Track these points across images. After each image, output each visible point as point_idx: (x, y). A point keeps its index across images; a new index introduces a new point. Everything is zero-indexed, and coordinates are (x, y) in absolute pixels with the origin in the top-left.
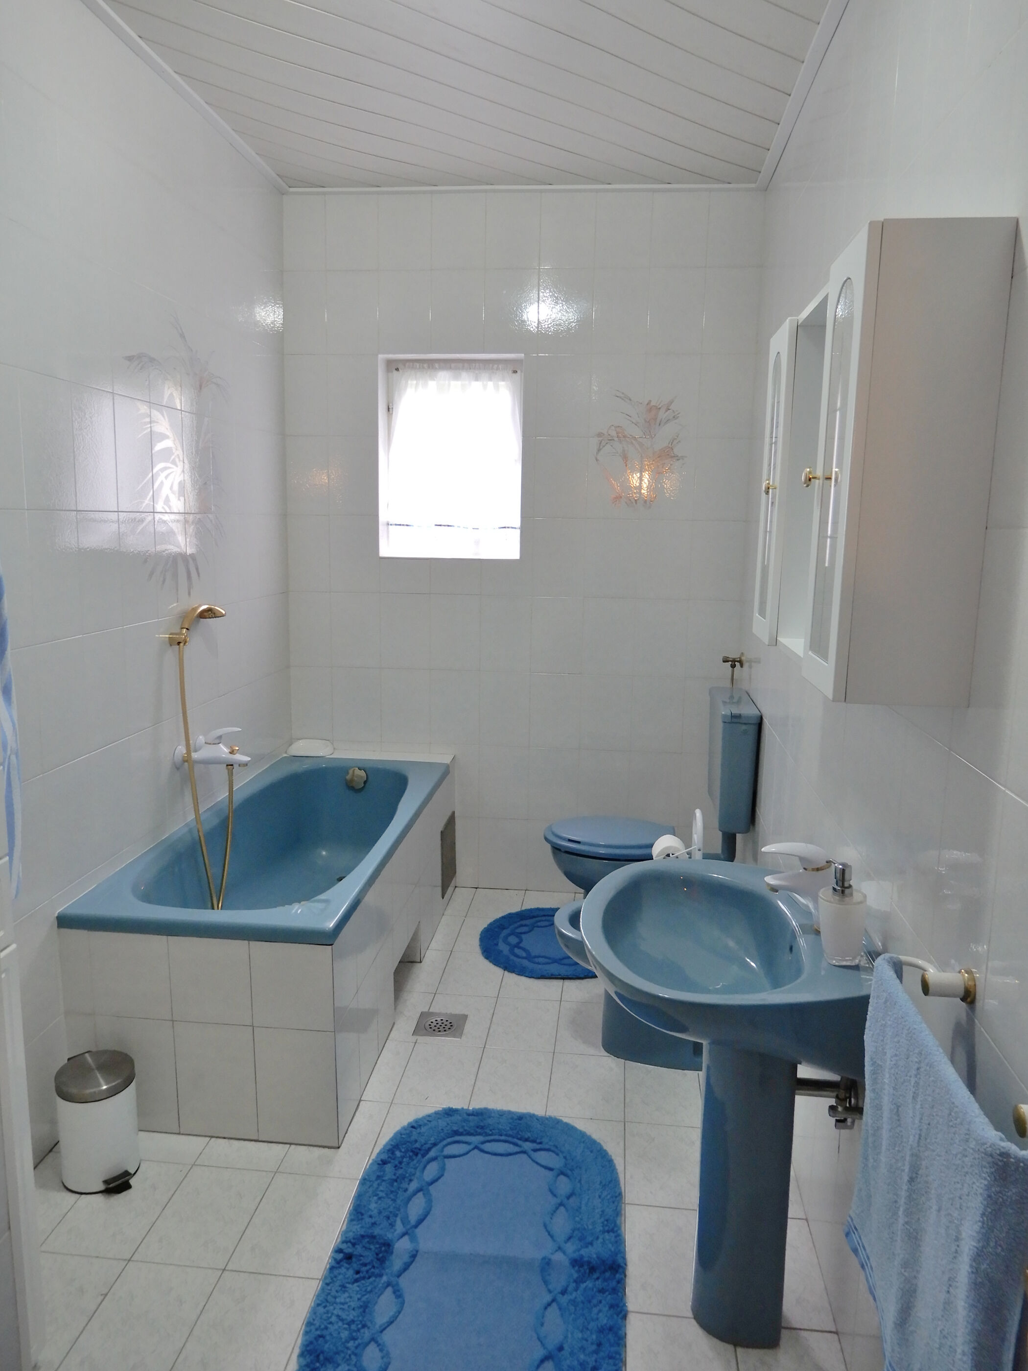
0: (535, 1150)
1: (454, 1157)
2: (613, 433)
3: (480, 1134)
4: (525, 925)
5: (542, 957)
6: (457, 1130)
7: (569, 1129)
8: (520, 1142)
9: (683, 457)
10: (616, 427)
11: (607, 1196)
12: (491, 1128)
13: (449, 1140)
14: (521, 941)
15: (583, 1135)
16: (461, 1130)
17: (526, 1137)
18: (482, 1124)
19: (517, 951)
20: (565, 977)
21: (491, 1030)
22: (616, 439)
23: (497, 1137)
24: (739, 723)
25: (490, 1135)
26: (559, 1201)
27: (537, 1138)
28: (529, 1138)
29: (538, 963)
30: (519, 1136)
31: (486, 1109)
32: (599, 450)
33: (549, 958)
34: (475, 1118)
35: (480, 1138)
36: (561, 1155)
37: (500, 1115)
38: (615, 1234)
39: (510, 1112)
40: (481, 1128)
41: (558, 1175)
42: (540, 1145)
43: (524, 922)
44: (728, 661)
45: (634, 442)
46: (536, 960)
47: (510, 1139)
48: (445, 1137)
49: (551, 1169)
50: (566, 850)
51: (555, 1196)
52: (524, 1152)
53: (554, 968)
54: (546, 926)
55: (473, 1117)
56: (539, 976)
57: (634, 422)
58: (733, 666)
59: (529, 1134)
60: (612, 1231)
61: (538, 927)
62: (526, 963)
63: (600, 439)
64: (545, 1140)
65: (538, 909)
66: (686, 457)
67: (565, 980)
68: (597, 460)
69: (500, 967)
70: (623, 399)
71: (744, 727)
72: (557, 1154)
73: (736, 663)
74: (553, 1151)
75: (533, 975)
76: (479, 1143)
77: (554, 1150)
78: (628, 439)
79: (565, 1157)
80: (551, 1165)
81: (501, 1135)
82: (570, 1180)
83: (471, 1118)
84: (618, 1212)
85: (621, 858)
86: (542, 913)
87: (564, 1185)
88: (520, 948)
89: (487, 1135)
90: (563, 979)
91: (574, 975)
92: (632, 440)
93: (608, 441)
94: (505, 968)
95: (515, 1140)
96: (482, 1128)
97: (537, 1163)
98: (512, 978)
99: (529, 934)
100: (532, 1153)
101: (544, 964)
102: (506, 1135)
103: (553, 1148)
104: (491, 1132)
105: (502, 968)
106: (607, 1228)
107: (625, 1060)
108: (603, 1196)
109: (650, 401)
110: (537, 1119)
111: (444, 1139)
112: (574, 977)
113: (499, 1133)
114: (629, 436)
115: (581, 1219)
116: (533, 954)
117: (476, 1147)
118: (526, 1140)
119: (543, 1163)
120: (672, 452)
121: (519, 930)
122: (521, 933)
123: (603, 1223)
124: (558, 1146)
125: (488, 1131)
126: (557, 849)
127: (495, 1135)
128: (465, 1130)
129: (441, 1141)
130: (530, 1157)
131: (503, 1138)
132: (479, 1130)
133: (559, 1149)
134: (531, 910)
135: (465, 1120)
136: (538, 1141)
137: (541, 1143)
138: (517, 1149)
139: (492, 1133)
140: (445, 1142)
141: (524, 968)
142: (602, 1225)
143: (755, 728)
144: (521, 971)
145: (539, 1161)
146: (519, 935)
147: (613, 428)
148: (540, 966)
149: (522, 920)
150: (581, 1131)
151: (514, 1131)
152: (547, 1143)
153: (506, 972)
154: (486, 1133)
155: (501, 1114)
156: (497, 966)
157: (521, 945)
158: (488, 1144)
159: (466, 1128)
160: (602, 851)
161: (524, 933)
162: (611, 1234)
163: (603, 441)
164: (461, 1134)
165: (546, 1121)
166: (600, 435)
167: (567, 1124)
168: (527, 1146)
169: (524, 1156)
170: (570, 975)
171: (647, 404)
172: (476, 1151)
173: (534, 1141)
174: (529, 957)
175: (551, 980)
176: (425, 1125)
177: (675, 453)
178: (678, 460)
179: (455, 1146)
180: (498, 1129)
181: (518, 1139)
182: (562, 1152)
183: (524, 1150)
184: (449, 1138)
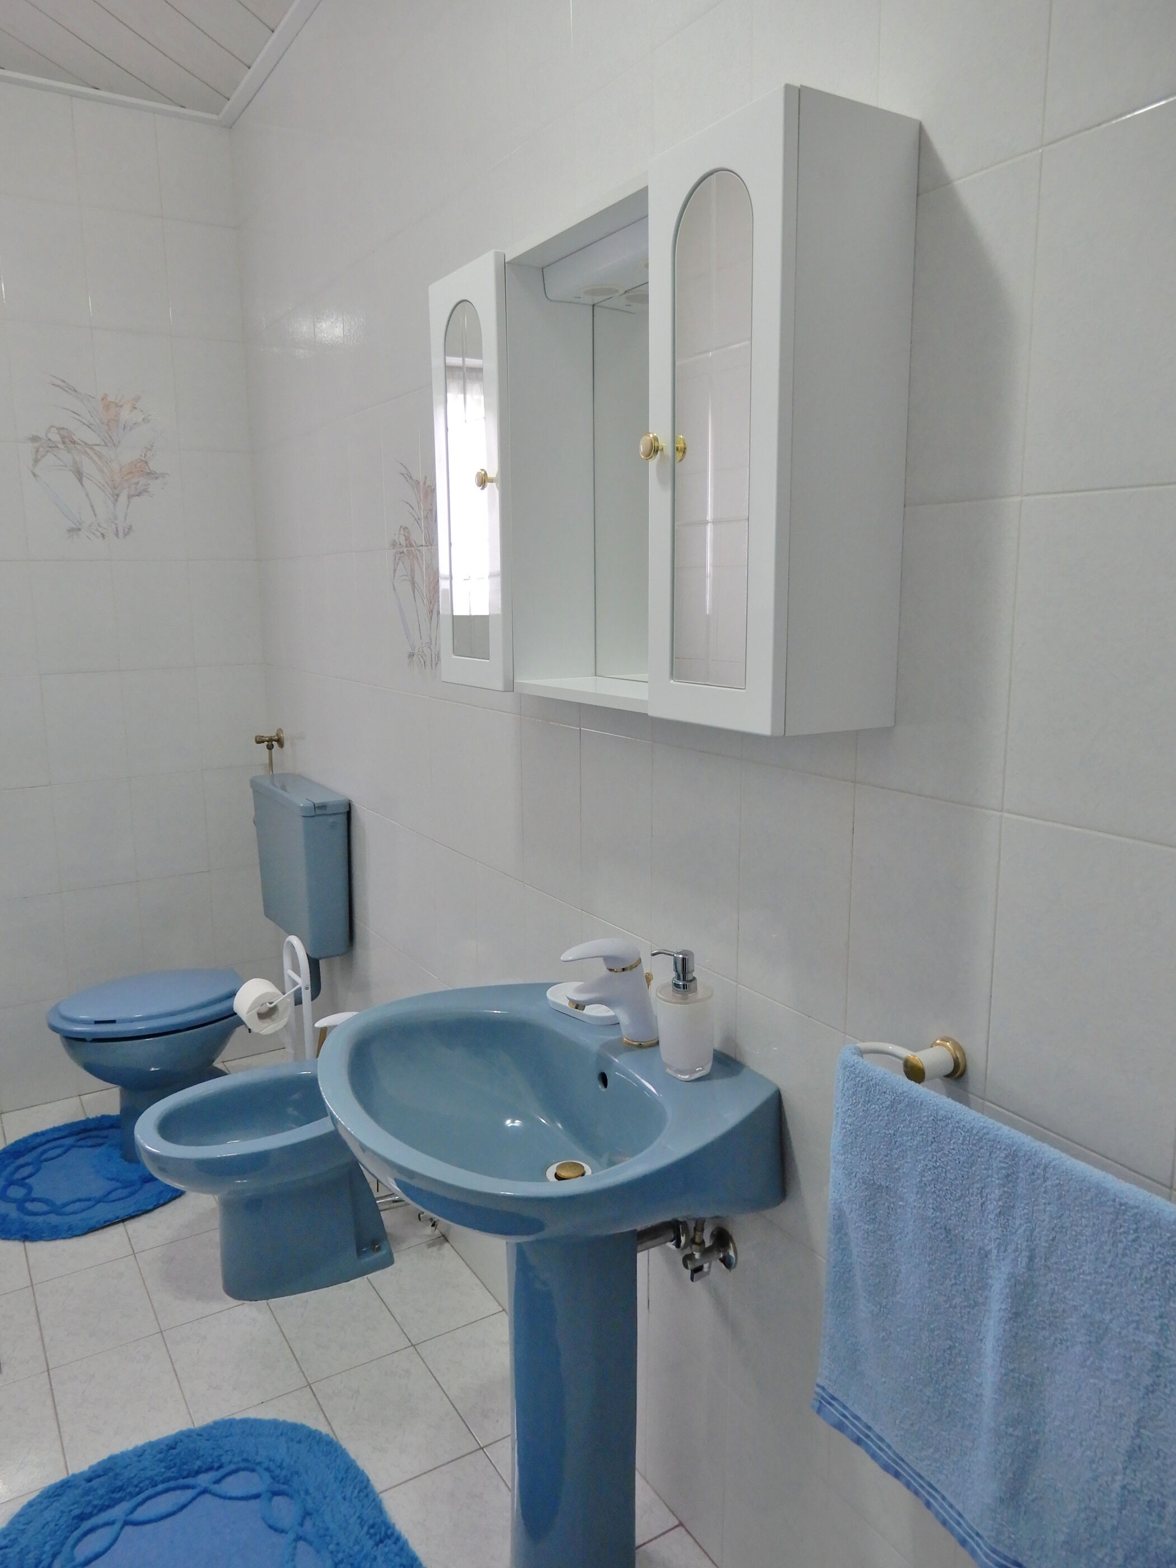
0: (217, 1482)
1: (97, 1556)
2: (56, 437)
3: (121, 1500)
4: (27, 1164)
5: (74, 1202)
6: (82, 1513)
7: (251, 1427)
8: (190, 1481)
9: (163, 475)
10: (59, 429)
11: (352, 1492)
12: (135, 1482)
13: (77, 1534)
14: (30, 1189)
15: (275, 1424)
16: (89, 1510)
17: (196, 1467)
18: (119, 1483)
19: (30, 1206)
20: (124, 1218)
21: (47, 1340)
22: (61, 446)
23: (150, 1491)
24: (326, 815)
25: (138, 1494)
26: (291, 1536)
27: (212, 1462)
28: (200, 1467)
29: (74, 1213)
30: (185, 1473)
31: (112, 1459)
32: (36, 461)
33: (89, 1200)
34: (102, 1479)
35: (126, 1506)
36: (258, 1468)
37: (139, 1456)
38: (393, 1539)
39: (152, 1445)
40: (119, 1491)
41: (270, 1500)
42: (221, 1470)
43: (21, 1161)
44: (263, 742)
45: (89, 451)
46: (69, 1209)
47: (172, 1484)
48: (68, 1534)
49: (257, 1496)
50: (95, 1037)
51: (282, 1531)
52: (205, 1491)
53: (103, 1211)
54: (59, 1156)
55: (98, 1480)
56: (86, 1230)
57: (86, 423)
58: (270, 747)
59: (198, 1463)
60: (388, 1537)
61: (46, 1160)
62: (53, 1219)
63: (36, 445)
64: (225, 1459)
65: (36, 1135)
66: (168, 474)
67: (125, 1223)
68: (34, 475)
69: (15, 1239)
70: (64, 390)
71: (331, 819)
72: (253, 1470)
73: (274, 743)
74: (244, 1469)
75: (75, 1233)
76: (127, 1515)
77: (249, 1466)
78: (78, 447)
79: (267, 1469)
80: (254, 1491)
81: (155, 1485)
82: (291, 1497)
83: (95, 1483)
84: (378, 1507)
85: (181, 1028)
86: (43, 1139)
87: (285, 1510)
88: (34, 1200)
89: (132, 1496)
90: (123, 1221)
91: (138, 1211)
92: (86, 449)
93: (50, 449)
94: (26, 1238)
95: (181, 1482)
96: (121, 1489)
97: (231, 1498)
98: (41, 1250)
99: (37, 1174)
100: (215, 1488)
101: (83, 1210)
102: (163, 1482)
103: (242, 1465)
104: (137, 1489)
105: (19, 1240)
106: (378, 1538)
107: (268, 1299)
108: (348, 1495)
109: (106, 395)
110: (198, 1435)
111: (67, 1538)
112: (140, 1213)
113: (150, 1483)
114: (79, 441)
115: (338, 1544)
116: (58, 1203)
117: (126, 1523)
118: (198, 1473)
119: (240, 1493)
120: (147, 467)
121: (18, 1176)
122: (24, 1178)
123: (368, 1533)
124: (250, 1459)
125: (131, 1489)
126: (73, 1041)
127: (147, 1489)
128: (95, 1507)
129: (63, 1544)
130: (215, 1495)
131: (160, 1487)
132: (117, 1496)
133: (252, 1461)
134: (24, 1141)
135: (87, 1493)
136: (216, 1465)
137: (220, 1467)
138: (189, 1494)
139: (141, 1487)
140: (71, 1541)
141: (56, 1227)
142: (368, 1536)
143: (344, 818)
144: (55, 1234)
145: (234, 1494)
146: (21, 1182)
147: (54, 430)
148: (79, 1216)
149: (17, 1158)
150: (269, 1422)
151: (173, 1470)
152: (230, 1462)
153: (28, 1244)
154: (130, 1493)
155: (139, 1453)
156: (8, 1239)
157: (34, 1195)
158: (140, 1510)
159: (95, 1502)
160: (141, 1026)
161: (30, 1176)
162: (389, 1542)
163: (41, 449)
164: (90, 1515)
165: (214, 1431)
166: (35, 439)
167: (245, 1421)
168: (204, 1480)
169: (207, 1497)
170: (133, 1212)
171: (103, 399)
172: (128, 1529)
173: (210, 1469)
174: (56, 1210)
175: (105, 1230)
176: (23, 1532)
177: (151, 469)
178: (157, 478)
179: (91, 1537)
180: (148, 1479)
181: (184, 1478)
182: (259, 1463)
183: (202, 1489)
184: (73, 1532)
